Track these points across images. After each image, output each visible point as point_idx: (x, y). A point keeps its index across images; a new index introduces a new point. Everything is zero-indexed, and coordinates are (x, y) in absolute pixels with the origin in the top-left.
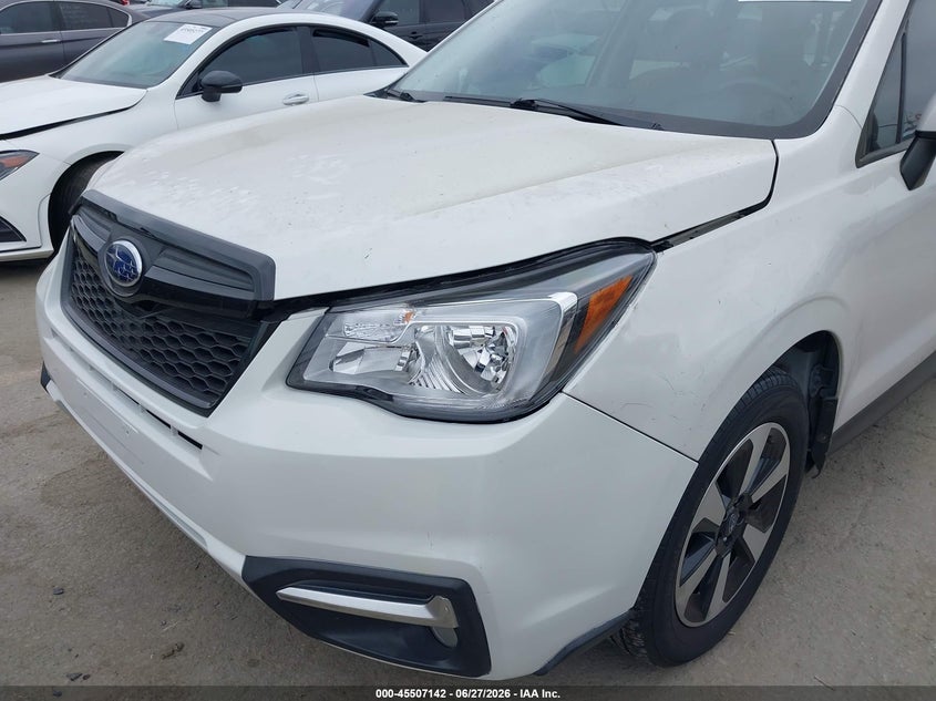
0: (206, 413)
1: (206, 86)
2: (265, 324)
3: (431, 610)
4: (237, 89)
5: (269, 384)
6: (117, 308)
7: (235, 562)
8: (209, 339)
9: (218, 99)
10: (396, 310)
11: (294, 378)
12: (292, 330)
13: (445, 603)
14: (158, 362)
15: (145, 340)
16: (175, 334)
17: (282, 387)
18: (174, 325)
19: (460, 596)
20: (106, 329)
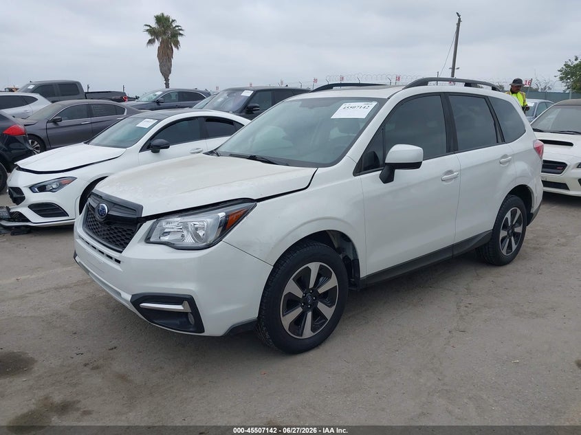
0: (121, 252)
1: (153, 146)
2: (139, 224)
3: (183, 307)
4: (168, 147)
5: (139, 242)
6: (100, 225)
7: (129, 297)
8: (125, 231)
9: (158, 152)
10: (177, 220)
11: (147, 240)
12: (146, 226)
13: (186, 303)
14: (111, 240)
15: (107, 234)
16: (116, 231)
17: (144, 242)
18: (116, 228)
19: (190, 300)
20: (96, 233)
